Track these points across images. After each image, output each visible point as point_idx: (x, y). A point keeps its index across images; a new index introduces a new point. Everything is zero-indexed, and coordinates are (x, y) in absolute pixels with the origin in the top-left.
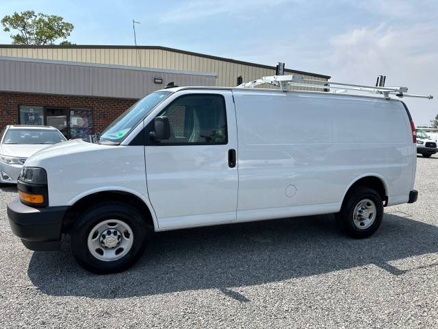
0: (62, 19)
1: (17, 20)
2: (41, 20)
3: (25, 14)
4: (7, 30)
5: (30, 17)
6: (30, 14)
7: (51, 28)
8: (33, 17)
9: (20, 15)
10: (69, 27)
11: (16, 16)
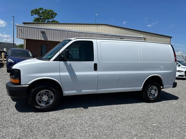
0: (53, 11)
1: (36, 12)
4: (32, 15)
8: (42, 10)
9: (38, 10)
11: (36, 10)
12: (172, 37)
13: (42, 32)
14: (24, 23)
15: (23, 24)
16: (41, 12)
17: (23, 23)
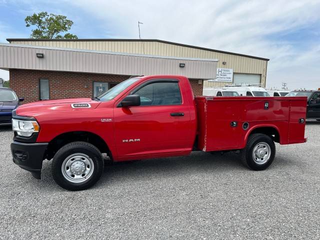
0: (66, 17)
1: (35, 19)
2: (51, 19)
3: (41, 14)
4: (28, 26)
5: (44, 16)
6: (44, 14)
7: (58, 24)
8: (46, 17)
9: (38, 15)
10: (70, 23)
11: (35, 16)
12: (268, 60)
13: (38, 55)
14: (10, 40)
15: (9, 42)
16: (44, 20)
17: (8, 40)
